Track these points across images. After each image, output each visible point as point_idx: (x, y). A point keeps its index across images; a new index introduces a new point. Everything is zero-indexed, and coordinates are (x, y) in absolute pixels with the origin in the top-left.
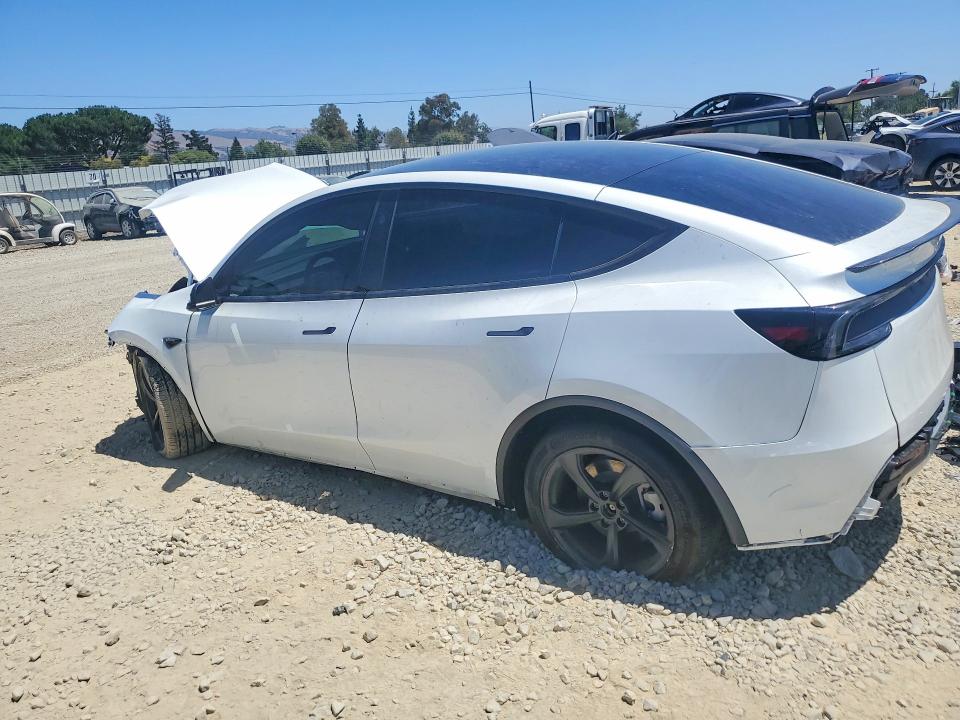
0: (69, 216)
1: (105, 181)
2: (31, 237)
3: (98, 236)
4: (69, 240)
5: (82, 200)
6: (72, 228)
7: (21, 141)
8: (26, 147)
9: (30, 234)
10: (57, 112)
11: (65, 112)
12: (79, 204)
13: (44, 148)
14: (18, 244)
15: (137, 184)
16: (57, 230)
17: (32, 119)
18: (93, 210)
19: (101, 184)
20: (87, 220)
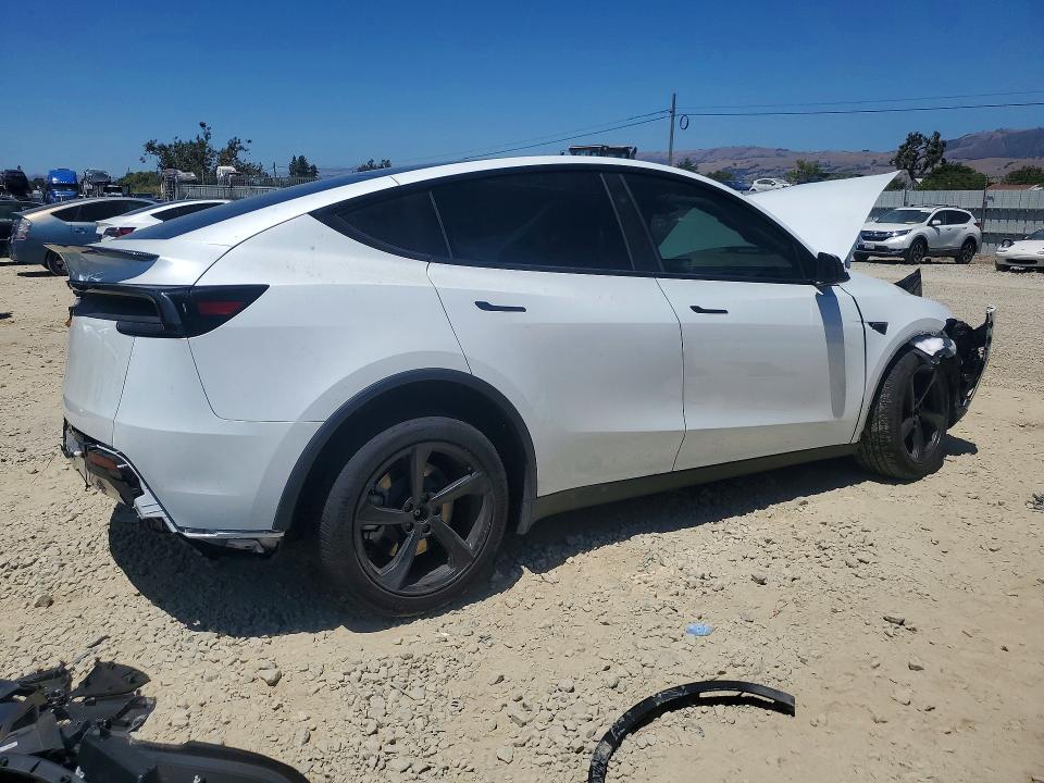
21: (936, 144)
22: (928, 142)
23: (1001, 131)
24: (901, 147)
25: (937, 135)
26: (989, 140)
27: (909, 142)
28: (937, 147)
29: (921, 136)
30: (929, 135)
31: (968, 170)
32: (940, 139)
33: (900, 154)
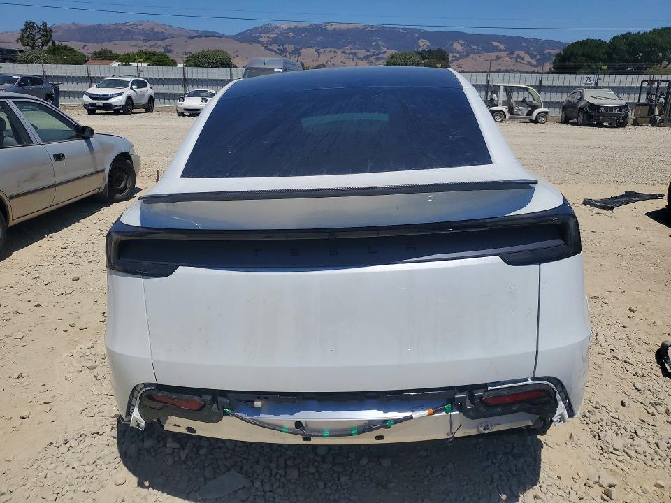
0: (547, 104)
1: (596, 83)
2: (519, 115)
3: (566, 121)
4: (542, 120)
5: (565, 95)
6: (547, 113)
7: (604, 51)
8: (606, 56)
9: (519, 113)
10: (636, 31)
11: (642, 31)
12: (562, 98)
13: (617, 57)
14: (510, 118)
15: (605, 87)
16: (537, 112)
17: (617, 36)
18: (569, 102)
19: (593, 85)
20: (564, 109)
21: (46, 30)
22: (40, 29)
23: (74, 24)
24: (22, 30)
25: (45, 24)
26: (69, 29)
27: (27, 28)
28: (47, 32)
29: (34, 23)
30: (39, 23)
31: (71, 50)
32: (48, 26)
33: (22, 36)
